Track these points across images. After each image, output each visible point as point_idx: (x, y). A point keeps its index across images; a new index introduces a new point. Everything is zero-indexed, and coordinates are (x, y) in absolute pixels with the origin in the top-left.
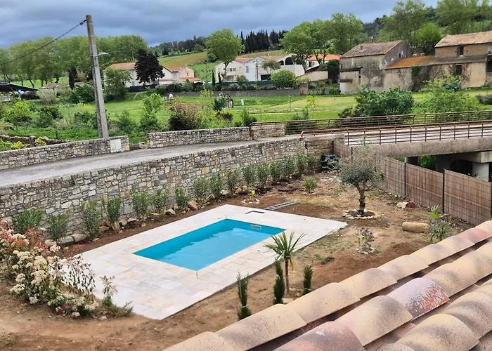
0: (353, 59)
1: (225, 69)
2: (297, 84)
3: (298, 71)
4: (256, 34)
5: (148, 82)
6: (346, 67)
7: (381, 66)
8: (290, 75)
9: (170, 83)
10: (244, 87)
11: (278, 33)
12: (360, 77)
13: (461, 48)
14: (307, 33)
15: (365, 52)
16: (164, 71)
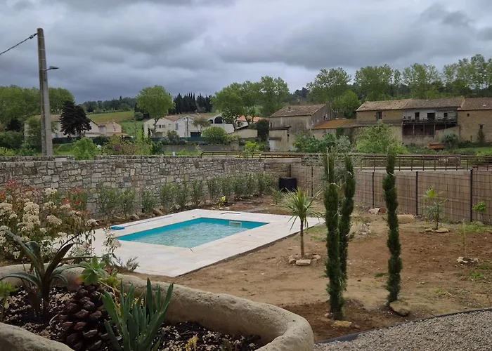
0: (281, 119)
1: (154, 125)
2: (228, 141)
3: (228, 129)
4: (183, 97)
5: (74, 134)
6: (276, 126)
7: (308, 126)
8: (221, 132)
9: (98, 135)
10: (174, 142)
11: (205, 97)
12: (288, 135)
13: (379, 113)
14: (238, 93)
15: (293, 112)
16: (91, 124)
